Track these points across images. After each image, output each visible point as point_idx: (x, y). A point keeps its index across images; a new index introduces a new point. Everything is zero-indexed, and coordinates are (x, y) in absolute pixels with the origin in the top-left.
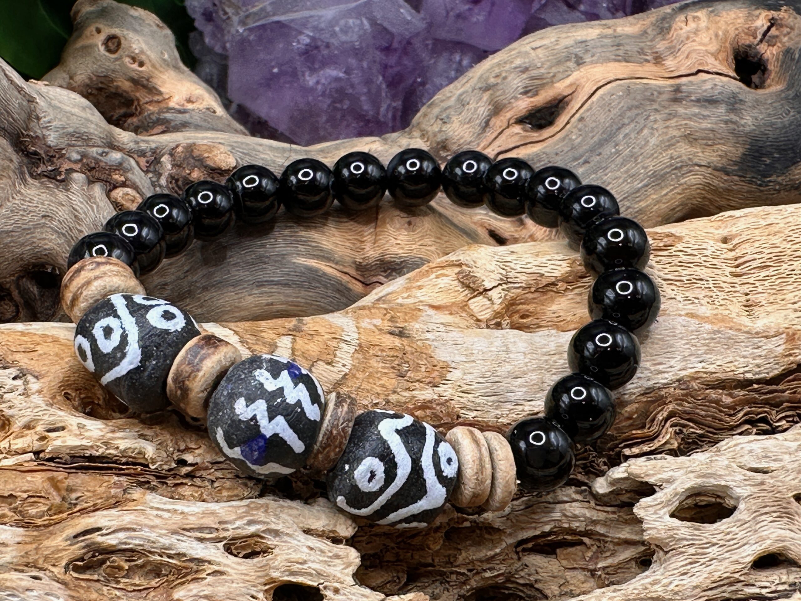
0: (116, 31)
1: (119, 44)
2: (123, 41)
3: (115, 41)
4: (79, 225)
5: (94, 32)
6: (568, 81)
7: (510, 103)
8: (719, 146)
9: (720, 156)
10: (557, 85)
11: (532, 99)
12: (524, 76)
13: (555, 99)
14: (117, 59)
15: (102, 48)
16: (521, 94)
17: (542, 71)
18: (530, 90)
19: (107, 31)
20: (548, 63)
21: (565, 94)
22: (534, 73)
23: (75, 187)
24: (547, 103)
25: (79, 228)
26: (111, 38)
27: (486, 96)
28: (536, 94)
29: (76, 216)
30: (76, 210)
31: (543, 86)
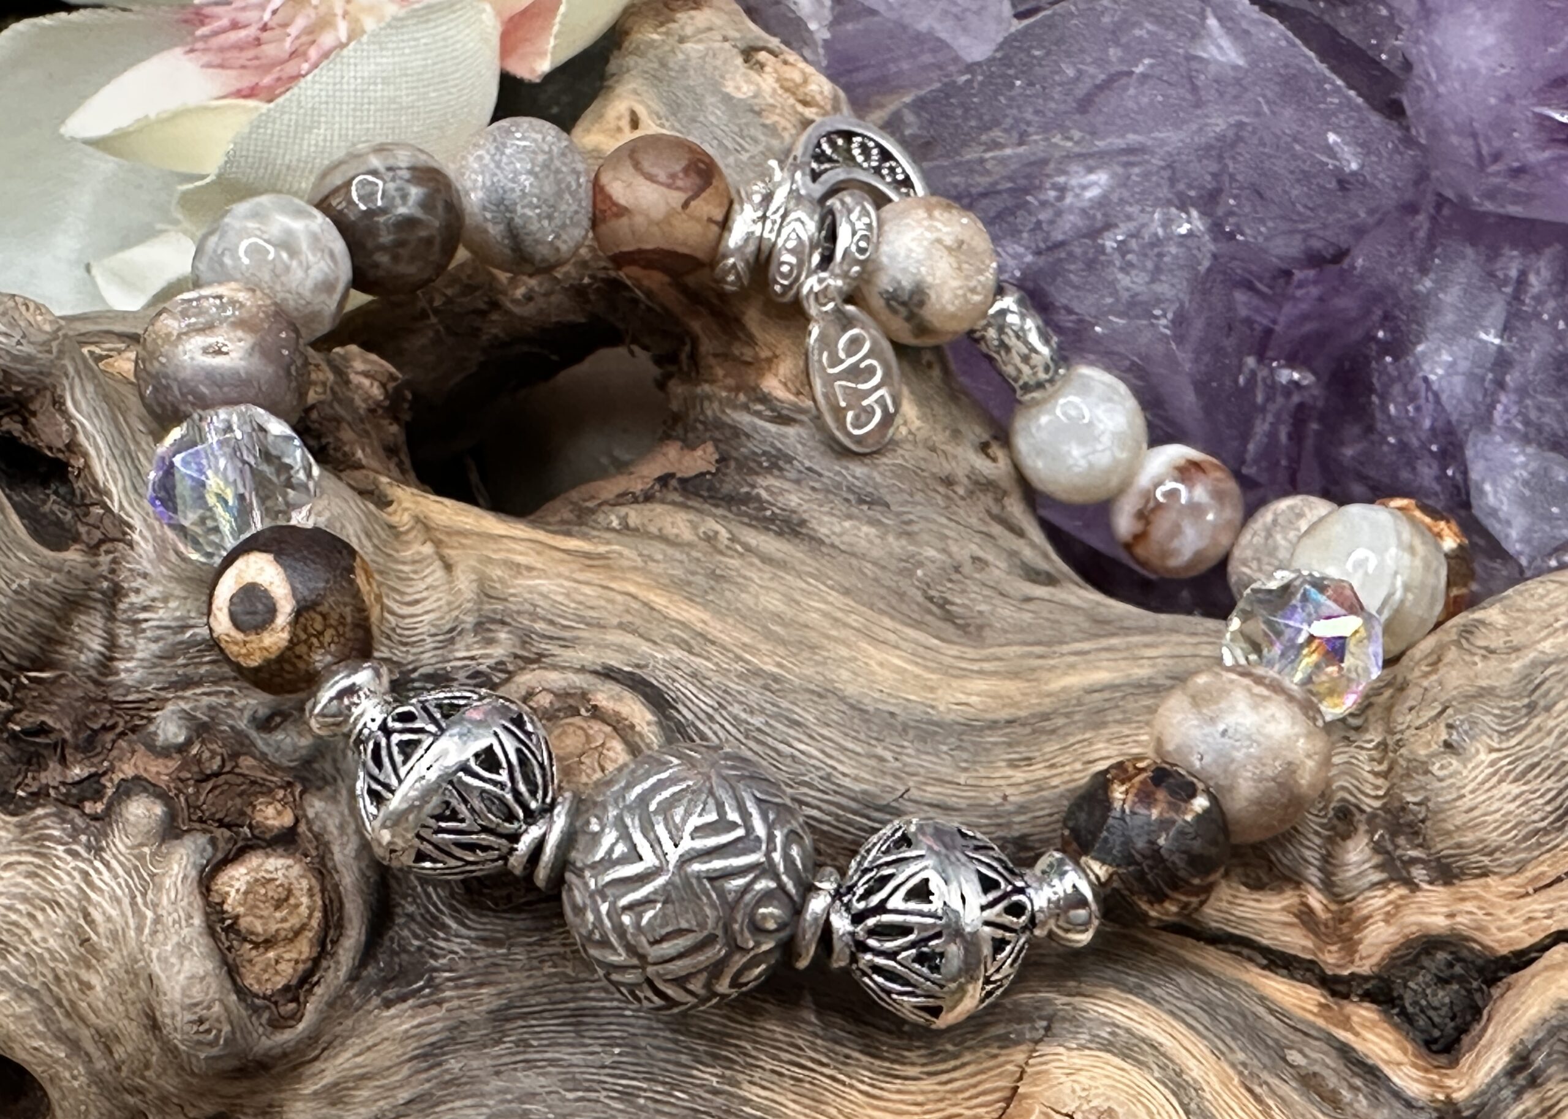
4: (89, 967)
23: (119, 843)
25: (85, 975)
29: (85, 941)
30: (90, 922)
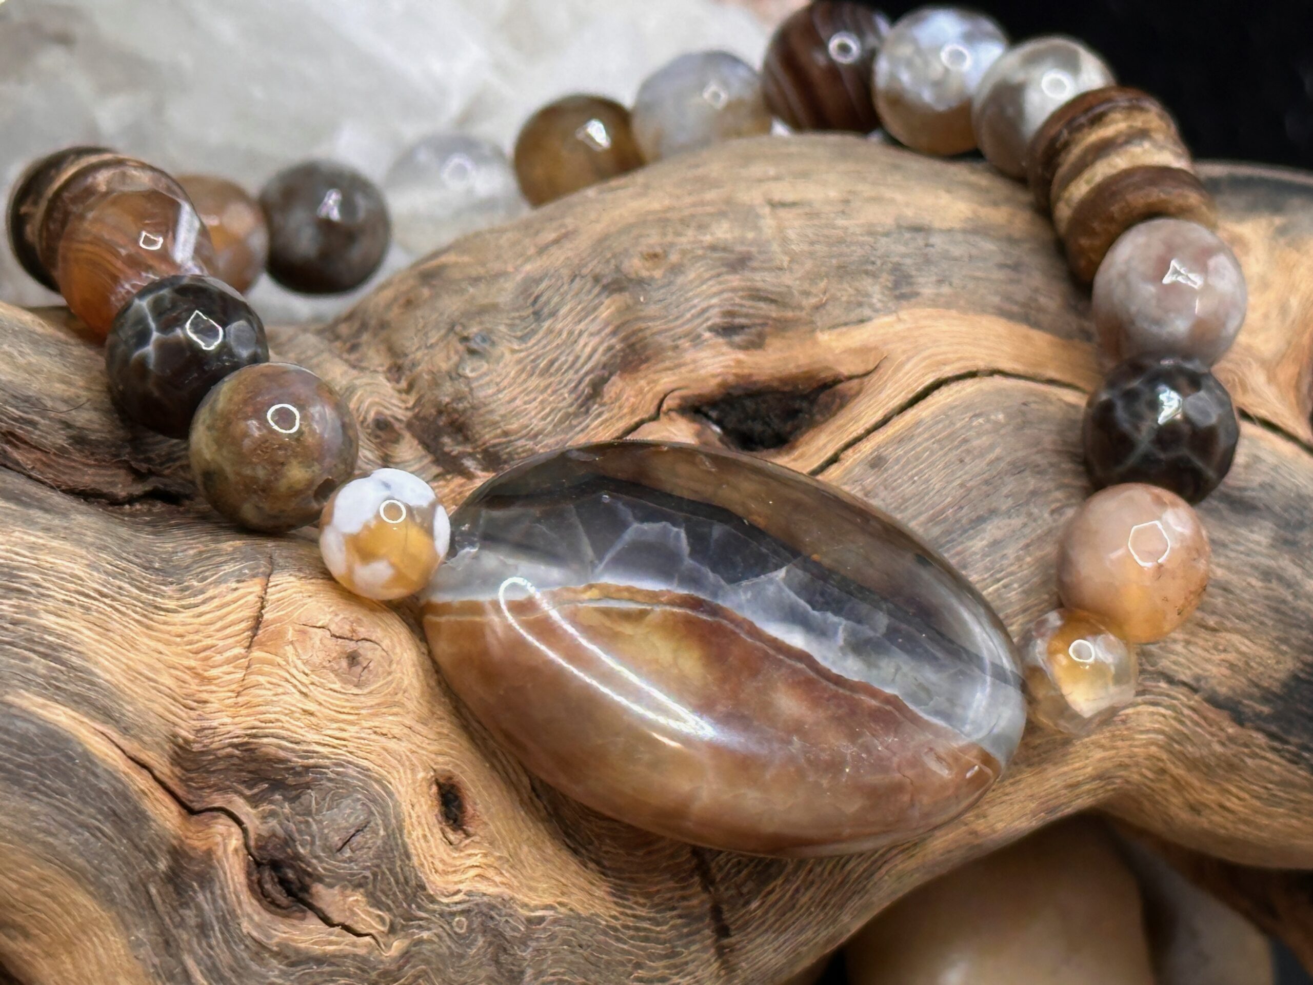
6: (858, 337)
7: (676, 347)
8: (1236, 638)
9: (1232, 666)
10: (824, 337)
11: (741, 355)
12: (735, 280)
13: (809, 376)
16: (711, 329)
17: (787, 279)
18: (742, 327)
20: (809, 265)
21: (845, 369)
22: (764, 280)
24: (784, 381)
27: (608, 308)
28: (757, 344)
31: (782, 326)
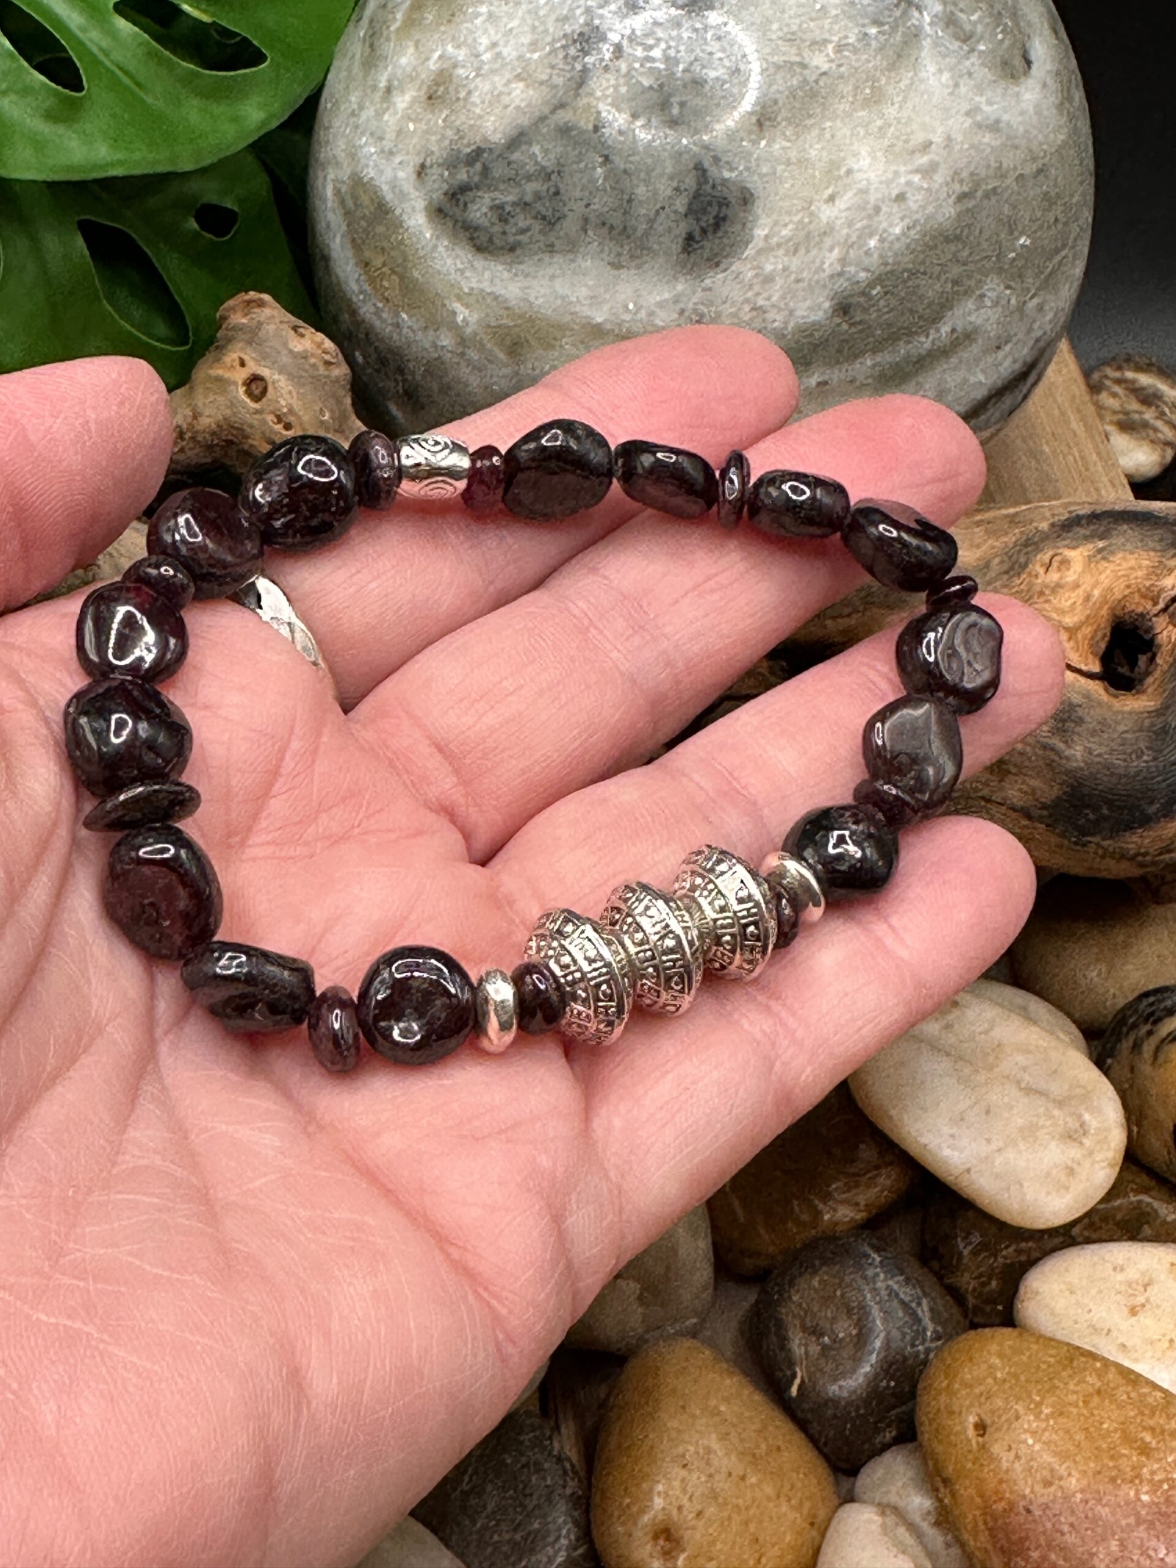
0: (265, 372)
1: (265, 391)
2: (270, 389)
3: (260, 384)
5: (237, 363)
14: (257, 412)
15: (241, 390)
19: (253, 368)
26: (255, 379)
